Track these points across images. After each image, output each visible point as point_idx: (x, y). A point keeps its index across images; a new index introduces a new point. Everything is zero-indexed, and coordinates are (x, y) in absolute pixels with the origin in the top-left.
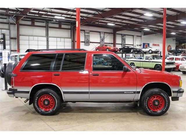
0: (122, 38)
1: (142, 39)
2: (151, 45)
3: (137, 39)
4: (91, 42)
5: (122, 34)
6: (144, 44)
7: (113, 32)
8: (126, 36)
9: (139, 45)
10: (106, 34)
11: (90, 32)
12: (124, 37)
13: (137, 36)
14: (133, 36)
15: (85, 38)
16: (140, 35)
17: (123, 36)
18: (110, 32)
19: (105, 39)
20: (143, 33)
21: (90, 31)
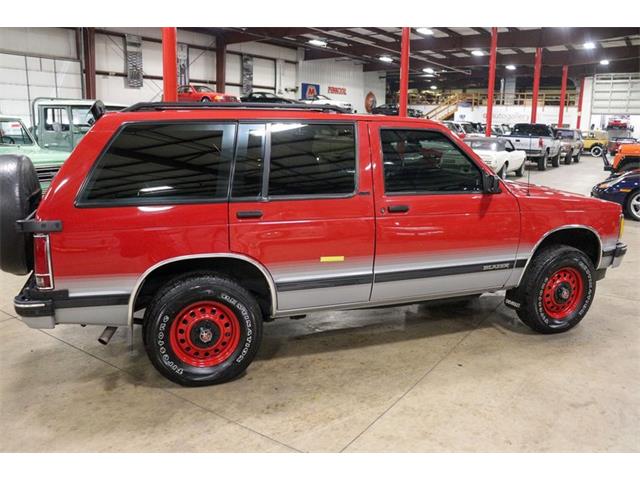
0: (242, 65)
1: (300, 72)
2: (324, 90)
3: (287, 72)
4: (146, 77)
5: (241, 54)
6: (305, 86)
7: (214, 46)
8: (254, 59)
9: (292, 90)
10: (194, 50)
11: (144, 43)
12: (249, 62)
13: (287, 61)
14: (275, 60)
15: (126, 60)
16: (293, 59)
17: (247, 60)
18: (208, 45)
19: (190, 67)
20: (301, 51)
21: (144, 39)
